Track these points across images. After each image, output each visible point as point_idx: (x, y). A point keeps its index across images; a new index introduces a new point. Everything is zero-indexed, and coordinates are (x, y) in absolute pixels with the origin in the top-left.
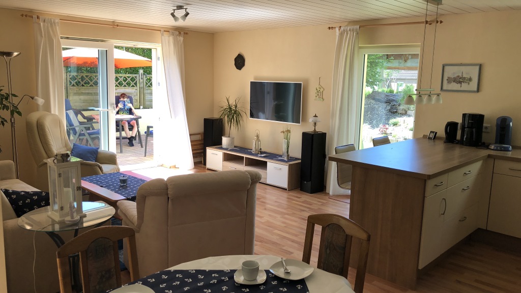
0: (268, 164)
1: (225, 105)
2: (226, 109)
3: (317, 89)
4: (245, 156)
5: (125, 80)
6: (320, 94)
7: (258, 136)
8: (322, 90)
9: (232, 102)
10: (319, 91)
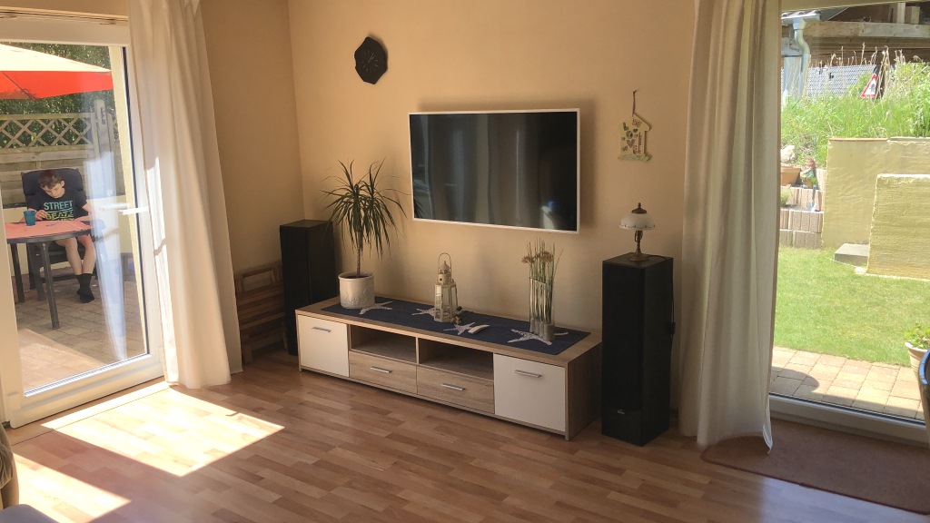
0: (498, 360)
1: (341, 188)
2: (343, 197)
3: (625, 128)
4: (417, 335)
5: (59, 128)
6: (635, 140)
7: (447, 272)
8: (643, 128)
9: (359, 176)
10: (634, 134)
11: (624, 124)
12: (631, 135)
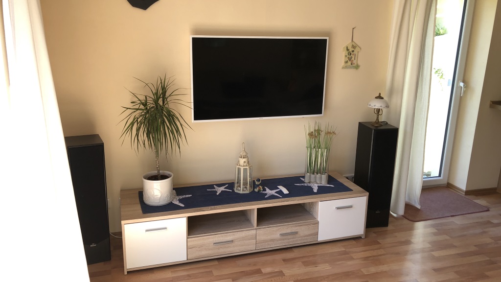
3: (348, 50)
4: (257, 207)
6: (353, 57)
8: (357, 50)
10: (352, 53)
11: (347, 47)
12: (351, 54)
